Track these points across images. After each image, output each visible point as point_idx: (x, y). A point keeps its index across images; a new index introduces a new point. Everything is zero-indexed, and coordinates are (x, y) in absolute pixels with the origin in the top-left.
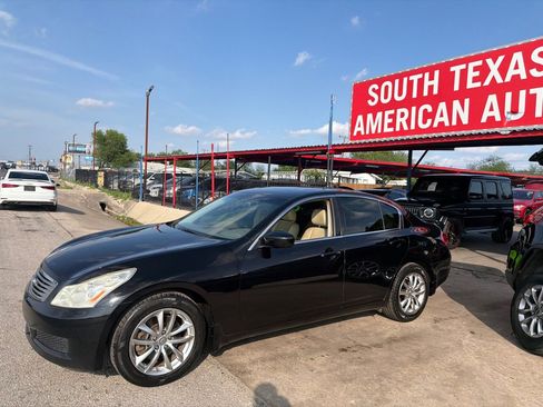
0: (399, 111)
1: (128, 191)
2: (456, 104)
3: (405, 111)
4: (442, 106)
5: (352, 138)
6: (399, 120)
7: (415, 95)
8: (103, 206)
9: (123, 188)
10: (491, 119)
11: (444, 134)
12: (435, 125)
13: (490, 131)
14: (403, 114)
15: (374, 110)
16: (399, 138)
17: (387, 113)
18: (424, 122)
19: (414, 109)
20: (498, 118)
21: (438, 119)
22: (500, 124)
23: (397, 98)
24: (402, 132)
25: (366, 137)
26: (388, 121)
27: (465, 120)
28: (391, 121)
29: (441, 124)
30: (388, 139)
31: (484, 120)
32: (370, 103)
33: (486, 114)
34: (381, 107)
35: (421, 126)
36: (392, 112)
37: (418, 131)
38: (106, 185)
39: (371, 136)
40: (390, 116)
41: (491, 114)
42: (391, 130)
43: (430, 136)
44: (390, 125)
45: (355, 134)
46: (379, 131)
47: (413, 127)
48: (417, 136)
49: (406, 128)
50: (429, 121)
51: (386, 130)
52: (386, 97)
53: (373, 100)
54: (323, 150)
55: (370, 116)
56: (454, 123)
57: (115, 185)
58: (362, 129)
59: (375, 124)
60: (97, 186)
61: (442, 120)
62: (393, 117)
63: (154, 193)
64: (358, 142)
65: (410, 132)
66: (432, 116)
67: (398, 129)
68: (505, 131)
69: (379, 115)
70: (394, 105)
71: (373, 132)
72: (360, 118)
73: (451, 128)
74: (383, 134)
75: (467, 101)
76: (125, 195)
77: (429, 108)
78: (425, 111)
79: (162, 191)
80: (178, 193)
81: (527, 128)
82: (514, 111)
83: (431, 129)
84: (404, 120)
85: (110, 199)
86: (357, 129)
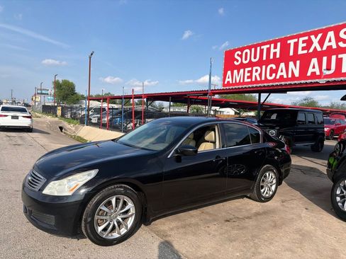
0: (255, 68)
1: (77, 119)
2: (291, 64)
3: (259, 68)
4: (282, 65)
5: (224, 85)
6: (254, 74)
7: (264, 58)
8: (61, 128)
9: (74, 117)
10: (314, 73)
11: (283, 83)
12: (278, 77)
13: (313, 81)
14: (257, 71)
15: (238, 68)
16: (254, 85)
17: (247, 69)
18: (271, 75)
19: (264, 67)
20: (318, 73)
21: (279, 74)
22: (319, 77)
23: (253, 60)
24: (256, 82)
25: (233, 84)
26: (247, 74)
27: (297, 74)
28: (249, 74)
29: (282, 77)
30: (247, 86)
31: (309, 74)
32: (236, 63)
33: (311, 70)
34: (243, 66)
35: (269, 78)
36: (250, 69)
37: (266, 80)
38: (63, 115)
39: (236, 84)
40: (248, 72)
41: (314, 70)
42: (249, 80)
43: (274, 84)
44: (248, 77)
45: (226, 83)
46: (242, 81)
47: (263, 78)
48: (266, 84)
49: (258, 79)
50: (274, 75)
51: (246, 80)
52: (246, 59)
53: (238, 61)
54: (205, 93)
55: (235, 72)
56: (290, 76)
57: (68, 115)
58: (230, 80)
59: (239, 77)
60: (57, 116)
61: (282, 74)
62: (251, 72)
63: (95, 120)
64: (227, 88)
65: (261, 82)
66: (276, 71)
67: (254, 79)
68: (322, 81)
69: (242, 71)
70: (251, 64)
71: (238, 81)
72: (229, 73)
73: (288, 79)
74: (244, 83)
75: (298, 62)
76: (75, 121)
77: (274, 67)
78: (271, 68)
79: (99, 119)
80: (110, 120)
81: (336, 79)
82: (328, 69)
83: (275, 80)
84: (257, 74)
85: (65, 124)
86: (227, 80)
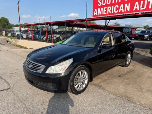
0: (108, 7)
1: (15, 37)
2: (126, 5)
3: (110, 7)
4: (122, 6)
5: (93, 16)
6: (108, 10)
7: (113, 2)
8: (8, 41)
9: (13, 36)
10: (136, 9)
11: (122, 14)
12: (119, 12)
13: (136, 13)
14: (109, 9)
15: (100, 7)
16: (108, 16)
17: (104, 8)
18: (116, 11)
19: (113, 7)
20: (138, 9)
21: (120, 10)
22: (139, 11)
23: (108, 3)
24: (109, 14)
26: (105, 11)
27: (129, 10)
28: (106, 10)
29: (121, 11)
30: (105, 16)
31: (134, 10)
32: (99, 5)
33: (135, 8)
34: (102, 6)
35: (115, 12)
36: (106, 8)
37: (114, 13)
38: (6, 35)
39: (99, 15)
40: (105, 9)
41: (136, 8)
42: (106, 13)
43: (118, 15)
44: (105, 12)
45: (94, 15)
46: (102, 14)
47: (112, 12)
48: (114, 15)
49: (110, 13)
50: (118, 10)
51: (104, 13)
52: (104, 3)
53: (100, 4)
54: (83, 20)
55: (99, 9)
56: (125, 11)
57: (10, 35)
58: (96, 13)
59: (101, 12)
60: (3, 36)
61: (121, 10)
62: (106, 9)
63: (24, 37)
64: (95, 17)
65: (112, 14)
67: (108, 13)
68: (140, 13)
69: (102, 9)
70: (107, 5)
71: (100, 14)
72: (96, 10)
73: (124, 12)
74: (103, 15)
75: (129, 4)
76: (14, 38)
77: (118, 6)
78: (116, 7)
79: (27, 36)
80: (33, 36)
81: (147, 12)
82: (143, 7)
84: (110, 10)
85: (9, 39)
86: (95, 13)
